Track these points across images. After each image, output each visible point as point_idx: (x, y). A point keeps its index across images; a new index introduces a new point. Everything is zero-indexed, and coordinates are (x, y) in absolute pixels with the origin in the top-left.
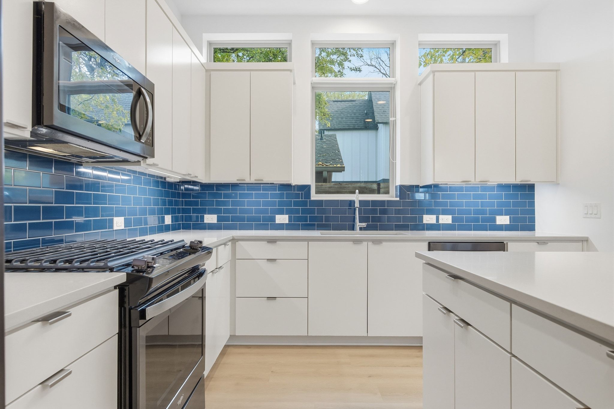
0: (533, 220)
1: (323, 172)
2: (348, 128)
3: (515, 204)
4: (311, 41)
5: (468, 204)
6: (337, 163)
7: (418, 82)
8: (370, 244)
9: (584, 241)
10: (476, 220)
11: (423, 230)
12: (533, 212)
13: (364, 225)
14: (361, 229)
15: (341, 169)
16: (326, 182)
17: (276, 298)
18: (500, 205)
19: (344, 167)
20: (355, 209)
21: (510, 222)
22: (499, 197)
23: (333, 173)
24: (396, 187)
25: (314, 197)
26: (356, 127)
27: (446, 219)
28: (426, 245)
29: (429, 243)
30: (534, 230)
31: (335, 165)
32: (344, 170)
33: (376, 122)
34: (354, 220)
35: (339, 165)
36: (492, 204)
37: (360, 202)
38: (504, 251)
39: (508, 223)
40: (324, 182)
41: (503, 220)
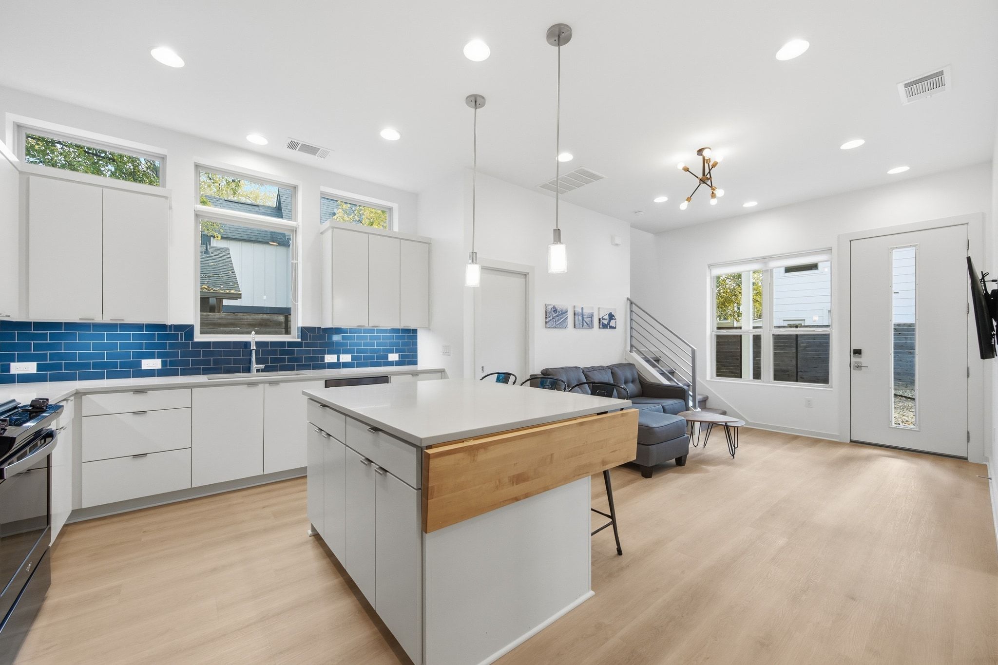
0: (416, 356)
1: (208, 298)
2: (247, 239)
3: (403, 344)
4: (194, 162)
5: (365, 345)
6: (230, 289)
7: (321, 231)
8: (267, 385)
9: (442, 372)
10: (372, 358)
11: (324, 368)
12: (415, 350)
13: (262, 366)
14: (258, 371)
15: (238, 296)
16: (214, 312)
17: (146, 454)
18: (391, 344)
19: (241, 294)
20: (251, 351)
21: (399, 359)
22: (390, 338)
23: (224, 300)
24: (298, 328)
25: (199, 337)
26: (259, 240)
27: (346, 358)
28: (323, 383)
29: (326, 381)
30: (417, 364)
31: (228, 291)
32: (241, 298)
33: (286, 237)
34: (250, 362)
35: (233, 291)
36: (385, 344)
37: (258, 343)
38: (388, 383)
39: (397, 359)
40: (210, 312)
41: (393, 357)
